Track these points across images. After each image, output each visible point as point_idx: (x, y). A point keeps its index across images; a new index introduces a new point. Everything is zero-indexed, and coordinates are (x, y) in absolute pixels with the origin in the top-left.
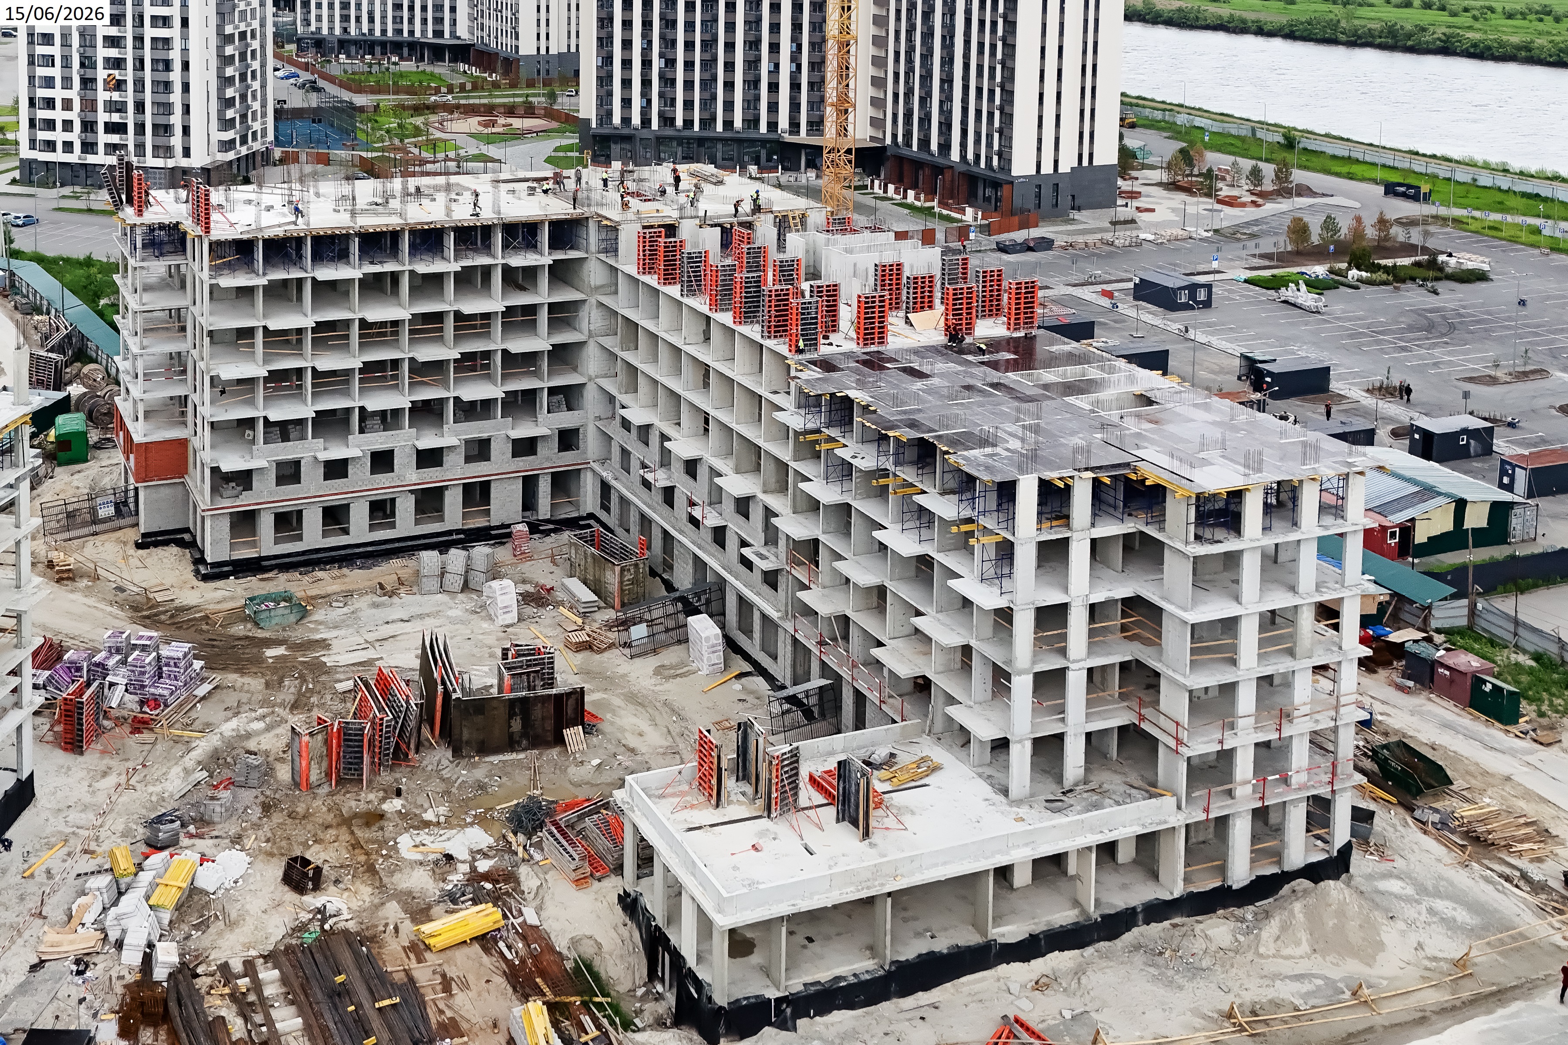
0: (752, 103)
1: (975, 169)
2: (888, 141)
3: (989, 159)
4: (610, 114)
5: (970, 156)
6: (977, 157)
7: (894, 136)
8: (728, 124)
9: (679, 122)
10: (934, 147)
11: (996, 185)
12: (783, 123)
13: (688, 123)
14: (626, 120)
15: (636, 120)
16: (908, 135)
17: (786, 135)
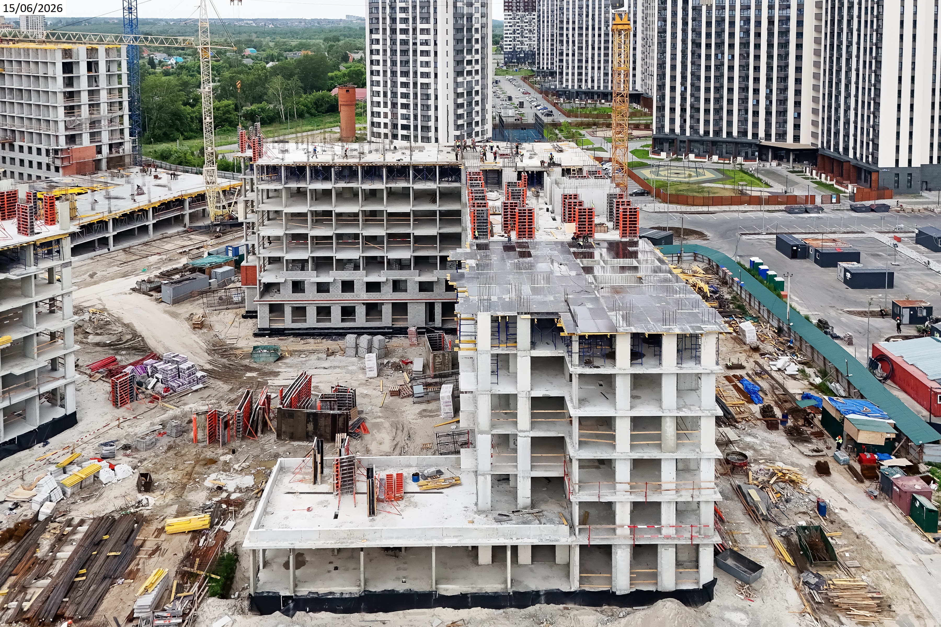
0: (743, 121)
1: (860, 163)
2: (820, 146)
3: (867, 157)
4: (663, 127)
5: (858, 155)
6: (862, 155)
7: (822, 143)
8: (729, 134)
9: (702, 132)
10: (841, 150)
11: (869, 172)
12: (762, 134)
13: (707, 133)
14: (672, 130)
15: (678, 130)
16: (829, 142)
17: (763, 141)
